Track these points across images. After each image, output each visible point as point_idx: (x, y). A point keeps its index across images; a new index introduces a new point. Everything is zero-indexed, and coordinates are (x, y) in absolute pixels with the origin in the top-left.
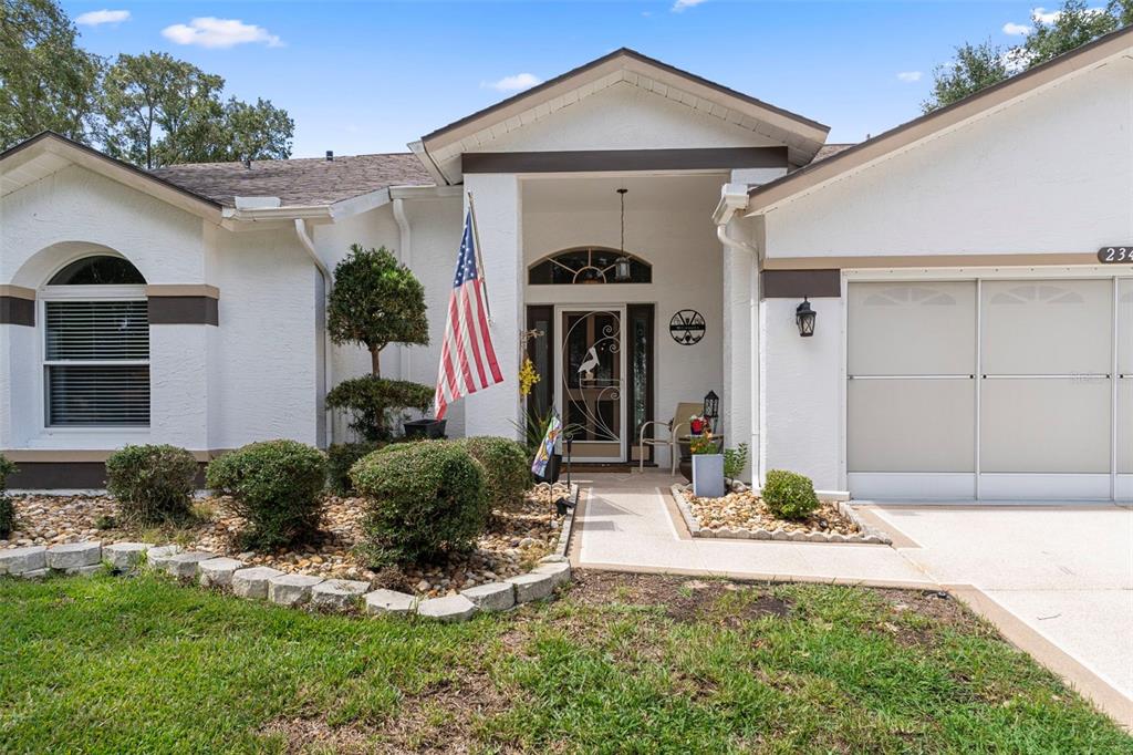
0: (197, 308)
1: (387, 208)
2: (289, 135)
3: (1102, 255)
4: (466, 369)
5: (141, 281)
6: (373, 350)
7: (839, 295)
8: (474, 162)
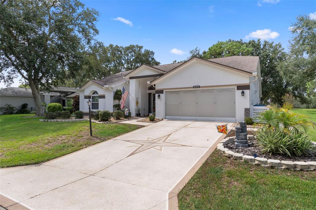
0: (103, 97)
1: (126, 82)
2: (154, 55)
3: (194, 87)
4: (123, 103)
5: (98, 94)
6: (119, 101)
7: (163, 93)
8: (131, 78)
